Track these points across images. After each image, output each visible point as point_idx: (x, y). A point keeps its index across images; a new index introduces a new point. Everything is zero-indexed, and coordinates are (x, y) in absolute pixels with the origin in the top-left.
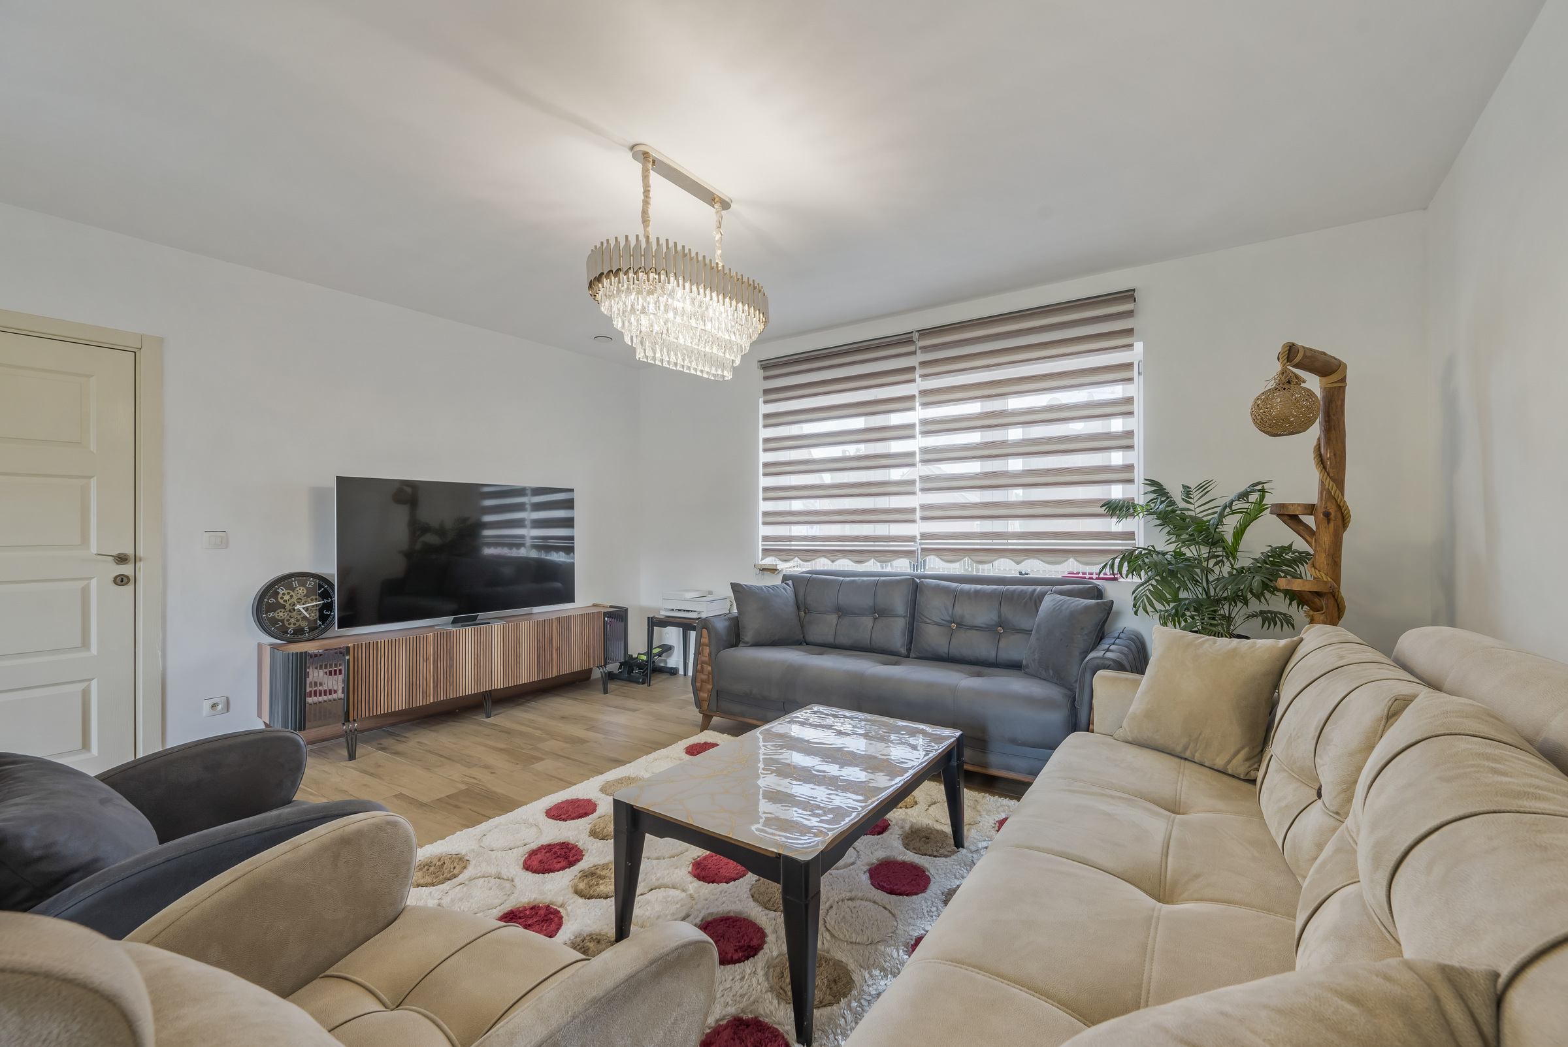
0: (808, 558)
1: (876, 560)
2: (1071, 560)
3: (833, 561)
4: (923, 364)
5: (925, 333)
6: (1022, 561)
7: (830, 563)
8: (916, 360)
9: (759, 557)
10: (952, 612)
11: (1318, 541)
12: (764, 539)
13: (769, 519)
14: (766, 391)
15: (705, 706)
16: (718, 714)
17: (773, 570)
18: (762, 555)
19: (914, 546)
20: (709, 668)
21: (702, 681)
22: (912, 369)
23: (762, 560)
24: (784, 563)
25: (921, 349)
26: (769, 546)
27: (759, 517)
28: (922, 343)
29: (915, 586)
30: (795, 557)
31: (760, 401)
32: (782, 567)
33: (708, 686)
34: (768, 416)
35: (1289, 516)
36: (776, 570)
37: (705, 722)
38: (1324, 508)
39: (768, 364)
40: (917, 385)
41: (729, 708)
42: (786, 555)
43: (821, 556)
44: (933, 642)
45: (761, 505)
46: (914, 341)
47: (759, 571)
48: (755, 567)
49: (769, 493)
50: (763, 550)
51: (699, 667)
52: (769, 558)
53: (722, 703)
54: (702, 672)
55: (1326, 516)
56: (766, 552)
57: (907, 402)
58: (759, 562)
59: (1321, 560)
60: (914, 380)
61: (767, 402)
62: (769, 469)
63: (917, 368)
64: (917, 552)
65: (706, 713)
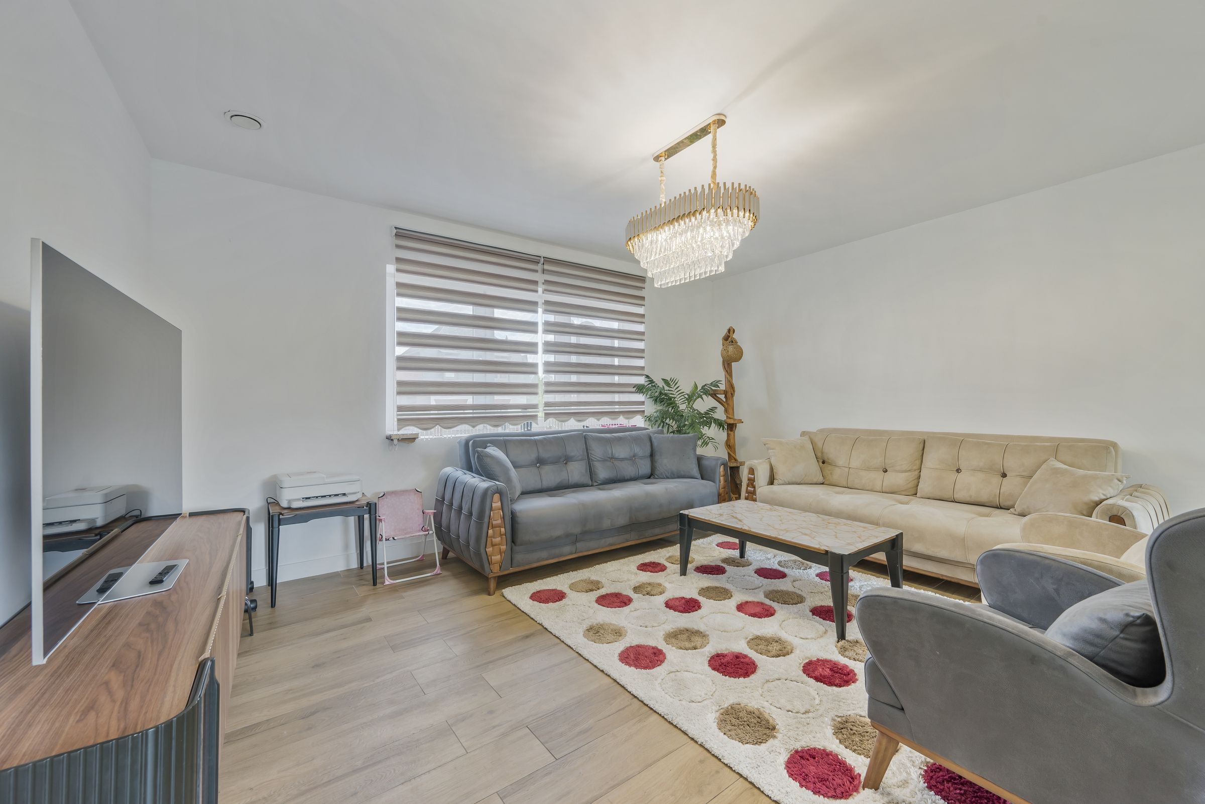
0: (450, 425)
1: (509, 423)
2: (621, 417)
3: (474, 427)
4: (547, 282)
5: (548, 260)
6: (600, 419)
7: (471, 428)
8: (539, 277)
9: (391, 427)
10: (610, 452)
11: (728, 404)
12: (400, 409)
13: (404, 388)
14: (399, 260)
15: (496, 570)
16: (512, 570)
17: (412, 439)
18: (398, 425)
19: (538, 412)
20: (503, 530)
21: (493, 545)
22: (535, 283)
23: (399, 430)
24: (425, 432)
25: (544, 271)
26: (406, 416)
27: (391, 388)
28: (546, 267)
29: (584, 437)
30: (436, 425)
31: (391, 268)
32: (424, 436)
33: (502, 547)
34: (399, 285)
35: (714, 395)
36: (415, 439)
37: (492, 585)
38: (730, 392)
39: (401, 234)
40: (540, 295)
41: (526, 559)
42: (426, 424)
43: (462, 423)
44: (603, 473)
45: (393, 376)
46: (538, 263)
47: (395, 442)
48: (390, 438)
49: (404, 363)
50: (399, 420)
51: (490, 532)
52: (407, 428)
53: (519, 557)
54: (494, 537)
55: (732, 394)
56: (402, 422)
57: (530, 306)
58: (396, 433)
59: (730, 411)
60: (536, 291)
61: (398, 270)
62: (405, 339)
63: (540, 284)
64: (541, 415)
65: (497, 575)
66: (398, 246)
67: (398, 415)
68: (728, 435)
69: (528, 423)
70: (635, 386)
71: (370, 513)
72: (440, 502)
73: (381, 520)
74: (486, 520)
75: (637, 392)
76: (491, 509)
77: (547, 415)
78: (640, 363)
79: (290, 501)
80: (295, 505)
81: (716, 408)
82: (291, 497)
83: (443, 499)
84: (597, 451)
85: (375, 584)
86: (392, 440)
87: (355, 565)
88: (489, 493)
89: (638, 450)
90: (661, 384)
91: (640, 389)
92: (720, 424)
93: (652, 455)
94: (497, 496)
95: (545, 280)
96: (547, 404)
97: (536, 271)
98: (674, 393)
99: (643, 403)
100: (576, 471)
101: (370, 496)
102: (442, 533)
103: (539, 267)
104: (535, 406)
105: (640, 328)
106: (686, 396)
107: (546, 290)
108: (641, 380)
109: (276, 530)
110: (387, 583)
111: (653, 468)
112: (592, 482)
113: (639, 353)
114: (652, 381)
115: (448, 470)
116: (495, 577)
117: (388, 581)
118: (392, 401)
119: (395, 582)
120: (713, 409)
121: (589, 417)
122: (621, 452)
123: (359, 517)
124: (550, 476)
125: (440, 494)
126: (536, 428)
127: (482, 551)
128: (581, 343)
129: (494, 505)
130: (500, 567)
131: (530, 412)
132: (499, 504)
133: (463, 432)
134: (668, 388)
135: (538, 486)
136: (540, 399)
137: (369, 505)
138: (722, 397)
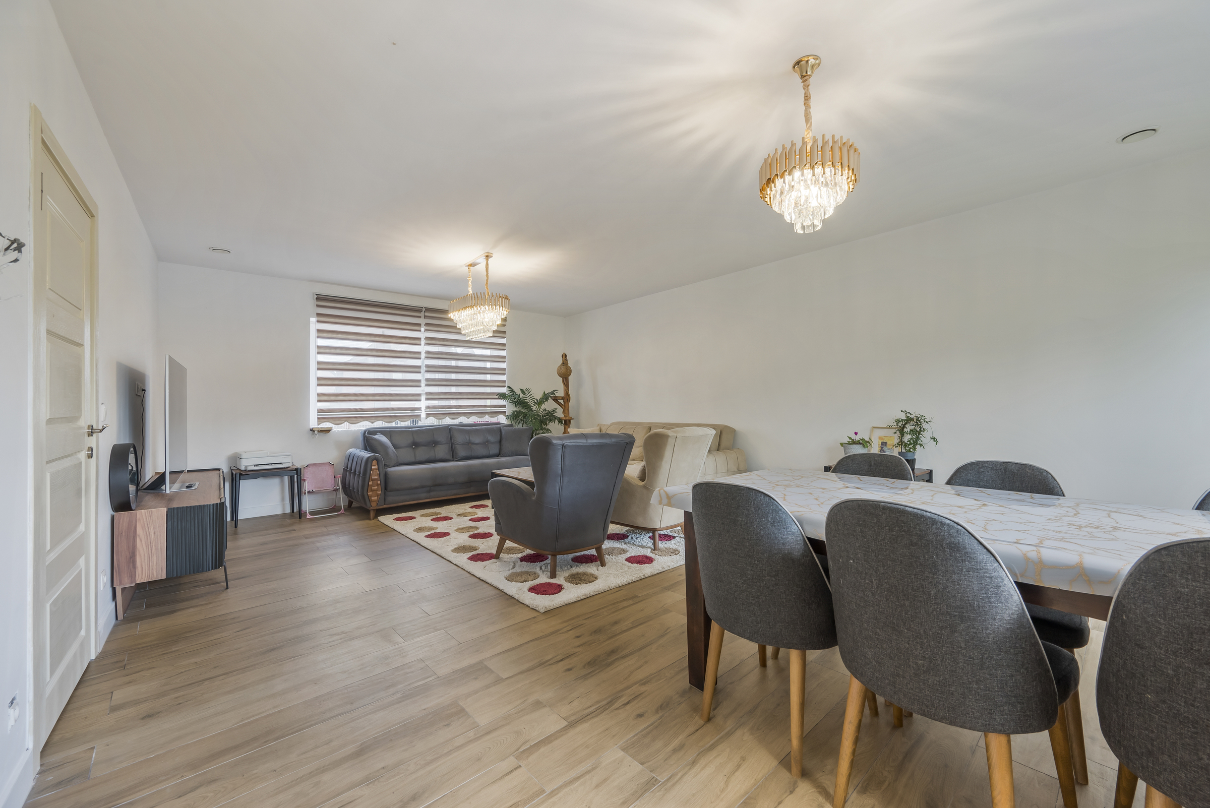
0: (355, 422)
3: (372, 423)
4: (427, 324)
5: (428, 310)
6: (469, 417)
7: (370, 424)
8: (422, 321)
9: (313, 423)
10: (468, 439)
11: (564, 406)
12: (319, 411)
13: (322, 397)
14: (318, 315)
15: (374, 505)
16: (385, 506)
17: (328, 431)
18: (318, 421)
19: (421, 413)
20: (379, 482)
21: (372, 491)
22: (419, 325)
23: (318, 425)
24: (337, 426)
25: (425, 317)
26: (323, 415)
27: (313, 397)
28: (427, 314)
29: (449, 429)
30: (345, 421)
31: (313, 320)
32: (336, 428)
33: (378, 492)
34: (319, 331)
35: (556, 400)
36: (330, 430)
37: (372, 514)
38: (567, 398)
39: (320, 298)
40: (422, 334)
41: (394, 499)
42: (338, 421)
43: (364, 420)
44: (462, 452)
45: (315, 390)
46: (422, 311)
47: (316, 432)
48: (312, 430)
49: (322, 382)
50: (318, 418)
51: (370, 483)
52: (324, 423)
53: (389, 499)
54: (372, 486)
55: (567, 399)
56: (320, 420)
57: (416, 341)
58: (317, 427)
59: (566, 411)
60: (420, 331)
61: (318, 321)
62: (322, 366)
63: (423, 325)
64: (423, 415)
65: (375, 508)
66: (318, 306)
67: (318, 415)
68: (565, 429)
69: (413, 420)
70: (498, 394)
71: (297, 474)
72: (345, 470)
73: (304, 480)
74: (368, 476)
75: (500, 399)
76: (371, 469)
77: (428, 415)
78: (504, 378)
79: (246, 467)
80: (249, 468)
81: (556, 409)
82: (247, 463)
83: (347, 467)
84: (459, 438)
85: (300, 517)
86: (314, 431)
87: (288, 510)
88: (370, 460)
89: (491, 438)
90: (518, 392)
91: (502, 396)
92: (560, 421)
93: (500, 441)
94: (375, 462)
95: (426, 323)
96: (427, 407)
97: (420, 317)
98: (528, 400)
99: (504, 406)
100: (442, 451)
101: (298, 465)
102: (346, 488)
103: (422, 314)
104: (419, 409)
105: (503, 353)
106: (536, 401)
107: (426, 330)
108: (504, 390)
109: (238, 483)
110: (308, 517)
111: (500, 450)
112: (454, 457)
113: (501, 371)
114: (512, 391)
115: (352, 450)
116: (374, 510)
117: (309, 516)
118: (314, 406)
119: (313, 517)
120: (554, 410)
121: (461, 416)
122: (477, 439)
123: (291, 476)
124: (422, 453)
125: (346, 466)
126: (420, 424)
127: (365, 493)
128: (459, 365)
129: (373, 467)
130: (377, 504)
131: (416, 413)
132: (376, 467)
133: (365, 425)
134: (523, 395)
135: (413, 460)
136: (423, 404)
137: (296, 470)
138: (561, 401)
